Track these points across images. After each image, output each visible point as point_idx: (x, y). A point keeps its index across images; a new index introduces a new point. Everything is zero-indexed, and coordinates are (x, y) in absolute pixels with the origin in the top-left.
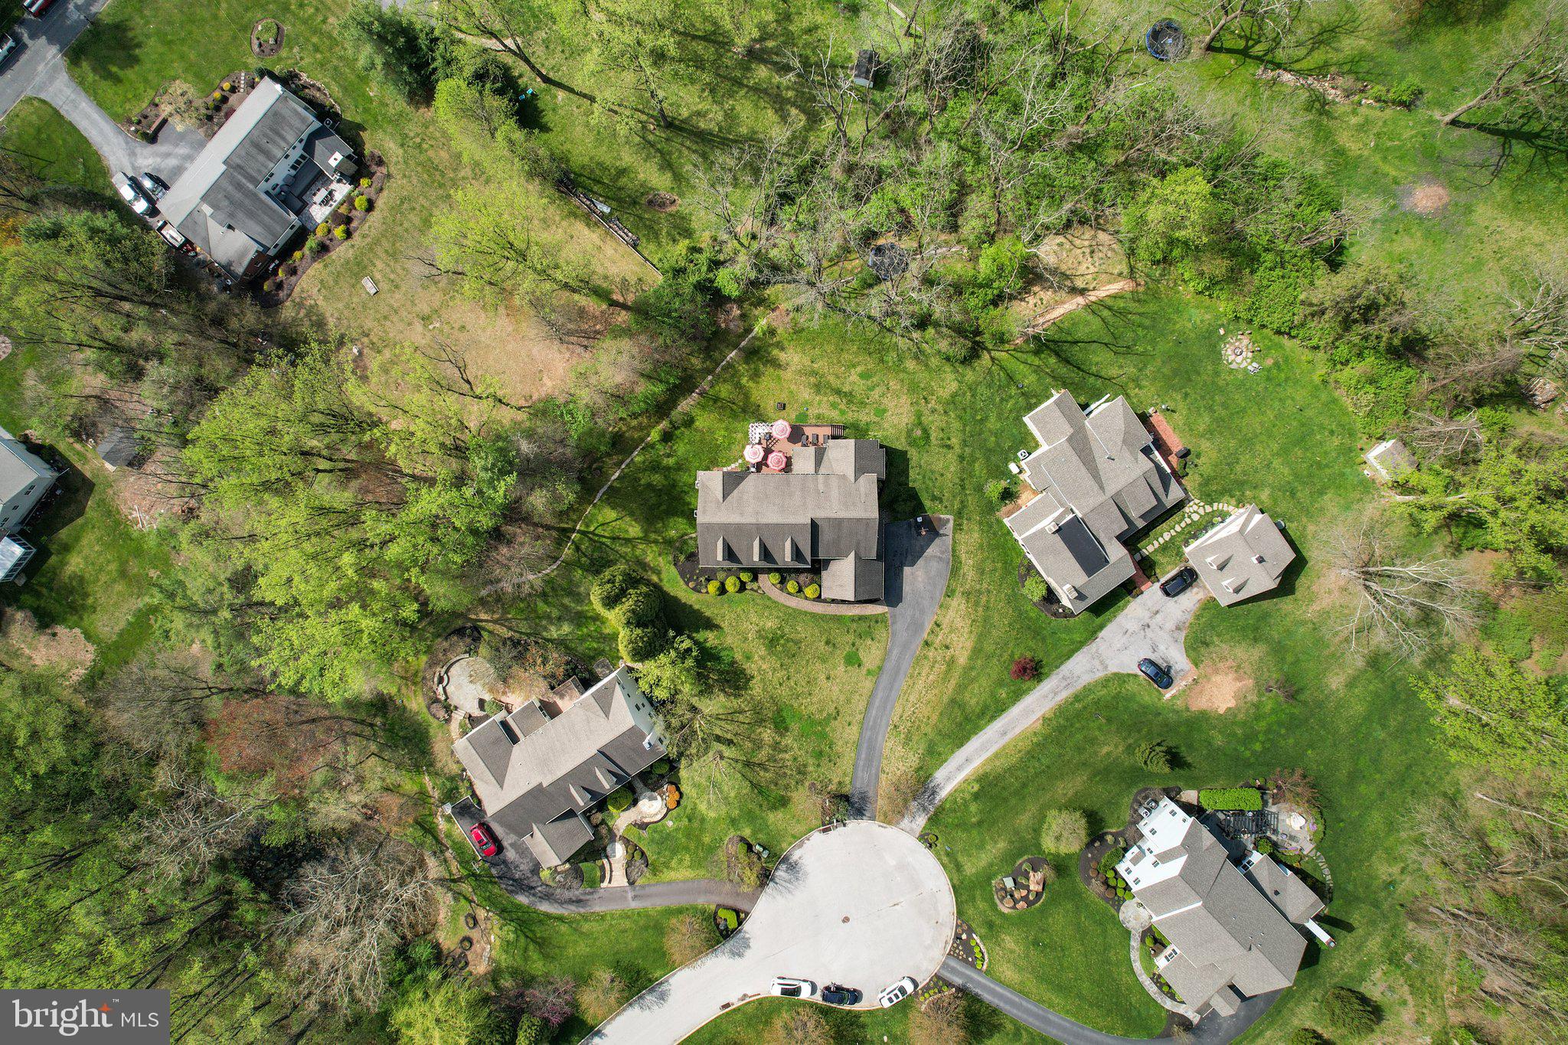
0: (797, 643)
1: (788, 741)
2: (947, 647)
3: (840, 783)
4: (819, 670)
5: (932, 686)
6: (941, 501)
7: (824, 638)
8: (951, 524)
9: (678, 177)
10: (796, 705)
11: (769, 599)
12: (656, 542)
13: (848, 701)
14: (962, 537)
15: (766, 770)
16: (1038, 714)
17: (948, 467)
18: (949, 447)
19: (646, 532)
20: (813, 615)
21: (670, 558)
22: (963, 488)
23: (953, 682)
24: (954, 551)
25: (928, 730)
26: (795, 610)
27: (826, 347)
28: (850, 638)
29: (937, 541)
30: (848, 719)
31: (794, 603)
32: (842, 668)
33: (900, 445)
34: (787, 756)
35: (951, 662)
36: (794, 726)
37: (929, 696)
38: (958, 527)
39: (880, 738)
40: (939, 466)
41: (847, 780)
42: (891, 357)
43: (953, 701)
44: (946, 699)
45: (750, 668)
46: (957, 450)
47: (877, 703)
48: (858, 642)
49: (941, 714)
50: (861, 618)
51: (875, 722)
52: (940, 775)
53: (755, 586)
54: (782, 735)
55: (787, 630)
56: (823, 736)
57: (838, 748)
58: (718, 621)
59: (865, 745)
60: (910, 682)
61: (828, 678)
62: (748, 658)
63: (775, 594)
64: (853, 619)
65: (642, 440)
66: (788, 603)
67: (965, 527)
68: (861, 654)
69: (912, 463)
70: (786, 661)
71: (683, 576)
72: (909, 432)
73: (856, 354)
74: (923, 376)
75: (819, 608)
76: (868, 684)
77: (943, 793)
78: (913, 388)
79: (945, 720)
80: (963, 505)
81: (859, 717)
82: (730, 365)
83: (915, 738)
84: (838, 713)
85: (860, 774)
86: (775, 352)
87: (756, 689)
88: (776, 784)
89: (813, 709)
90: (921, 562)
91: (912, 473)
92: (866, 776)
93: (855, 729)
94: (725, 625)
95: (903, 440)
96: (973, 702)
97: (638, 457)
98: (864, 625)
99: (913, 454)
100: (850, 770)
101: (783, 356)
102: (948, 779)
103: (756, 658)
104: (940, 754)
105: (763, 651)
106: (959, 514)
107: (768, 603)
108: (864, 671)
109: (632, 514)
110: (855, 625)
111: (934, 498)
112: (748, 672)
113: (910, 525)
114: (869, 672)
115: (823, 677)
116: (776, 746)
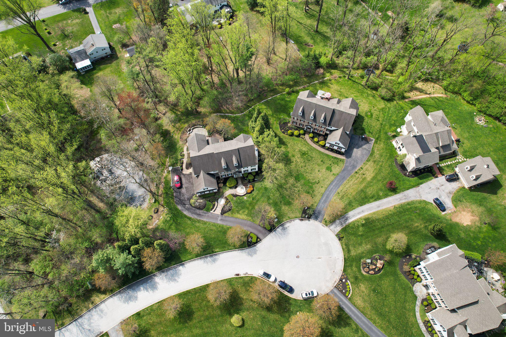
0: (312, 157)
1: (298, 184)
2: (364, 174)
3: (312, 205)
4: (317, 168)
5: (356, 184)
6: (372, 134)
7: (321, 159)
8: (374, 141)
9: (315, 42)
10: (305, 175)
11: (307, 142)
12: (275, 117)
13: (324, 180)
14: (377, 145)
15: (287, 191)
16: (393, 205)
17: (376, 125)
18: (378, 120)
19: (273, 114)
20: (320, 152)
21: (278, 122)
22: (380, 132)
23: (364, 185)
24: (373, 149)
25: (351, 197)
26: (314, 148)
27: (346, 87)
28: (330, 162)
29: (368, 145)
30: (322, 185)
31: (314, 146)
32: (324, 170)
33: (363, 115)
34: (296, 189)
35: (365, 178)
36: (302, 181)
37: (354, 187)
38: (376, 142)
39: (332, 195)
40: (374, 124)
41: (315, 204)
42: (365, 95)
43: (362, 191)
44: (359, 189)
45: (293, 159)
46: (381, 122)
47: (334, 184)
48: (332, 164)
49: (357, 193)
50: (335, 158)
51: (331, 190)
52: (351, 214)
53: (303, 137)
54: (297, 182)
55: (309, 153)
56: (312, 188)
57: (316, 193)
58: (287, 144)
59: (325, 196)
60: (348, 182)
61: (319, 171)
62: (293, 156)
63: (309, 141)
64: (333, 157)
65: (281, 92)
66: (312, 145)
67: (378, 143)
68: (332, 168)
69: (365, 121)
70: (306, 161)
71: (280, 128)
72: (366, 113)
73: (354, 91)
74: (374, 101)
75: (322, 150)
76: (332, 178)
77: (350, 221)
78: (370, 103)
79: (358, 195)
80: (379, 136)
81: (326, 186)
82: (315, 84)
83: (345, 198)
84: (319, 182)
85: (321, 204)
86: (329, 84)
87: (293, 166)
88: (289, 197)
89: (311, 178)
90: (360, 149)
91: (364, 123)
92: (323, 206)
93: (323, 189)
94: (289, 145)
95: (364, 114)
96: (369, 193)
97: (278, 96)
98: (336, 160)
99: (366, 118)
100: (317, 202)
101: (331, 86)
102: (354, 216)
103: (296, 157)
104: (353, 206)
105: (299, 156)
106: (377, 139)
107: (306, 143)
108: (332, 173)
109: (271, 109)
110: (333, 159)
111: (369, 132)
112: (292, 160)
113: (360, 137)
114: (333, 174)
115: (317, 170)
116: (293, 185)
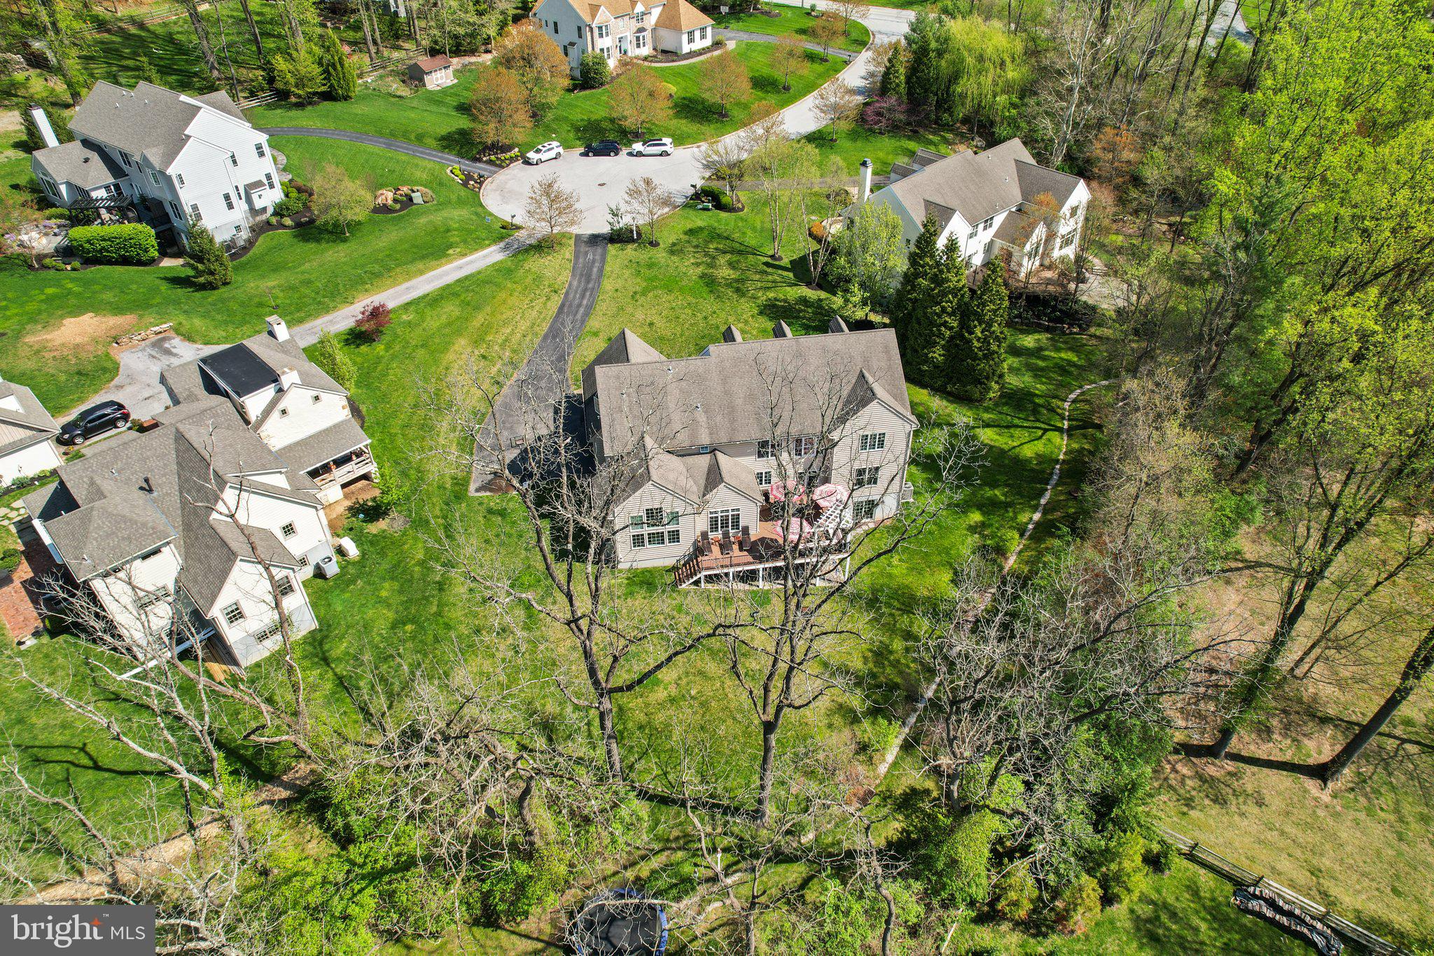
1: (696, 270)
3: (622, 248)
6: (490, 511)
8: (472, 487)
10: (691, 298)
13: (620, 307)
14: (456, 470)
15: (717, 249)
17: (476, 551)
22: (448, 526)
23: (476, 323)
25: (511, 286)
30: (619, 294)
36: (689, 281)
37: (510, 313)
38: (460, 482)
40: (492, 552)
41: (613, 251)
43: (477, 307)
44: (487, 309)
46: (456, 575)
49: (494, 298)
52: (498, 258)
54: (705, 274)
56: (649, 278)
57: (629, 272)
59: (593, 276)
65: (1032, 538)
67: (449, 482)
77: (493, 248)
79: (488, 293)
80: (450, 506)
83: (529, 280)
84: (633, 297)
85: (598, 257)
87: (748, 306)
88: (703, 241)
89: (667, 297)
90: (525, 442)
92: (590, 256)
96: (449, 308)
97: (1028, 517)
102: (487, 256)
104: (498, 270)
106: (458, 495)
109: (1001, 453)
112: (766, 318)
114: (596, 334)
116: (711, 265)
